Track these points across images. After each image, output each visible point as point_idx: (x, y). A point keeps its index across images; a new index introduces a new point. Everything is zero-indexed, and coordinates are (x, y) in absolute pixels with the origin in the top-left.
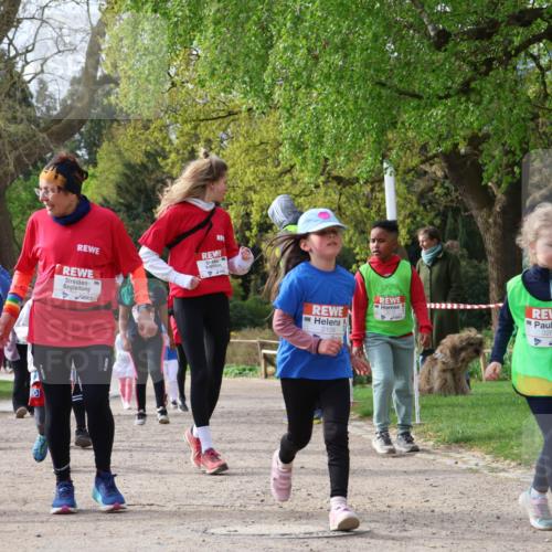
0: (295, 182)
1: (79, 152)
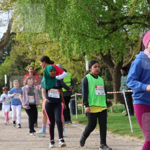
0: (62, 60)
1: (5, 52)
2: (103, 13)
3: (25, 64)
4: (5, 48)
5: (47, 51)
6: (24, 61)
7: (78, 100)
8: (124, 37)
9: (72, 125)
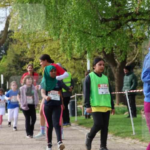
0: (62, 59)
1: (2, 51)
2: (106, 9)
3: (23, 64)
4: (2, 47)
5: (46, 49)
6: (22, 60)
7: (78, 101)
8: (128, 34)
9: (71, 127)
